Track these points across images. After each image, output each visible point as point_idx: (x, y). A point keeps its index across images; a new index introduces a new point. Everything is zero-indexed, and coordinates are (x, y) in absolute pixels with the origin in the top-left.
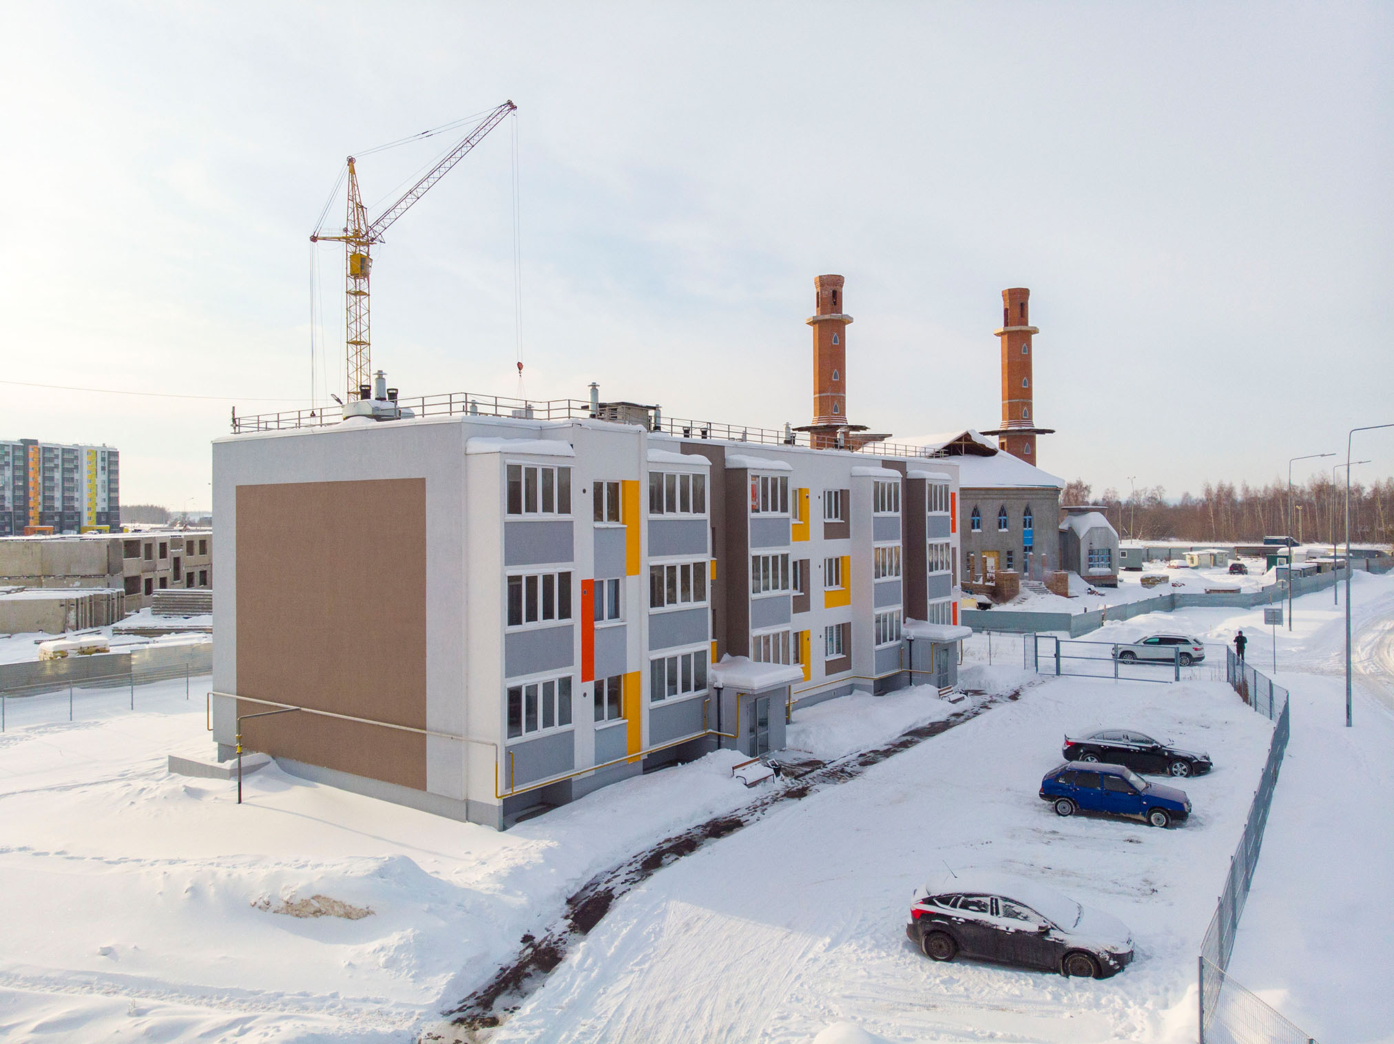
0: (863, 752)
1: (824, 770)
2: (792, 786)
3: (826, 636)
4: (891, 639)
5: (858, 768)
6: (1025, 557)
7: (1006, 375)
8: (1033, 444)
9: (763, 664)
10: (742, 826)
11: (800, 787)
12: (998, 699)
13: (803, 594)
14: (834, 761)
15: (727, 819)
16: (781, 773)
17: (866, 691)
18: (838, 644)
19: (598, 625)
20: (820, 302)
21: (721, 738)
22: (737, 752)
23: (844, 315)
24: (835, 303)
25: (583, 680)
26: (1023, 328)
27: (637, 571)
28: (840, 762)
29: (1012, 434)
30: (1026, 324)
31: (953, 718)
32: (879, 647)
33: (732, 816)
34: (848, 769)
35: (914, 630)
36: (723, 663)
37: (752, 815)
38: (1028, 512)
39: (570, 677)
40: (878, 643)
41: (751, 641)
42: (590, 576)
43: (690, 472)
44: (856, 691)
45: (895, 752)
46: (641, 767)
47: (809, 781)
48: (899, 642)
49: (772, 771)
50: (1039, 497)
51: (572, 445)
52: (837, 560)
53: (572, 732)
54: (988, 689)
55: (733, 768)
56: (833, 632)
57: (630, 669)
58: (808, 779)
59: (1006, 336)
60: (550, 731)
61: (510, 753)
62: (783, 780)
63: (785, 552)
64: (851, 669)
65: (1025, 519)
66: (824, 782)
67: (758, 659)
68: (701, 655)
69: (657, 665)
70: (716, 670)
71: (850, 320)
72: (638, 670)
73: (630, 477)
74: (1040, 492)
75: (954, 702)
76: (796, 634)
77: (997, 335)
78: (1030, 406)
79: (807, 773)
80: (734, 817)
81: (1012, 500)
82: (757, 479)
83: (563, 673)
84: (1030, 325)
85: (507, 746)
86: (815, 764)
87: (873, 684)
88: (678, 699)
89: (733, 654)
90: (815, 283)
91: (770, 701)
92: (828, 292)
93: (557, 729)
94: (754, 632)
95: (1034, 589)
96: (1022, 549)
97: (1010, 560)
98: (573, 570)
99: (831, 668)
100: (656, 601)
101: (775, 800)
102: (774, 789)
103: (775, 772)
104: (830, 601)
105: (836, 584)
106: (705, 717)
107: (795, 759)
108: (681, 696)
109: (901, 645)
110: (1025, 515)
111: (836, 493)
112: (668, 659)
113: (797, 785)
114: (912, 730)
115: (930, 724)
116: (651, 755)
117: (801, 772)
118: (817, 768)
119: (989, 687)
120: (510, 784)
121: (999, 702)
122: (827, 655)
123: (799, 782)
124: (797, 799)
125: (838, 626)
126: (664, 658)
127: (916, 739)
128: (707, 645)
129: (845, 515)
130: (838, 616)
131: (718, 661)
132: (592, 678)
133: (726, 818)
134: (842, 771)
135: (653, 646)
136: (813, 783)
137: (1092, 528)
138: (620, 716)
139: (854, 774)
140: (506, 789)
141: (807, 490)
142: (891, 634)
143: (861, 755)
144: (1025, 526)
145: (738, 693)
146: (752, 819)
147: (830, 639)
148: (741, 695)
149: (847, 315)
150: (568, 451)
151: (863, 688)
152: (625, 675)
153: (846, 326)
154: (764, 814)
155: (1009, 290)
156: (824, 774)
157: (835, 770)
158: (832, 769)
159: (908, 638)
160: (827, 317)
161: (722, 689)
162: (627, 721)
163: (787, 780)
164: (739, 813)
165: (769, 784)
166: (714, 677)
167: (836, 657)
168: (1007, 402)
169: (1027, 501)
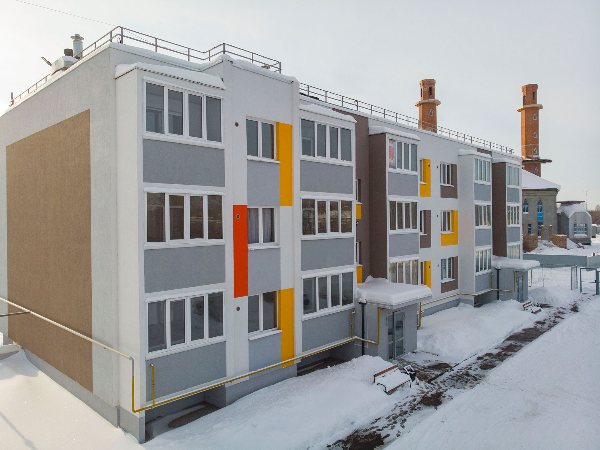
0: (480, 355)
1: (452, 373)
2: (426, 390)
3: (442, 265)
4: (485, 269)
5: (479, 371)
6: (539, 227)
7: (524, 132)
8: (539, 168)
9: (398, 284)
10: (383, 443)
11: (434, 392)
12: (564, 311)
13: (426, 235)
14: (459, 364)
15: (368, 433)
16: (416, 377)
17: (468, 304)
18: (449, 271)
19: (251, 247)
20: (423, 94)
21: (365, 343)
22: (378, 359)
23: (436, 100)
24: (431, 94)
25: (236, 295)
26: (534, 105)
27: (290, 202)
28: (463, 365)
29: (527, 163)
30: (536, 103)
31: (539, 326)
32: (478, 274)
33: (373, 428)
34: (472, 372)
35: (500, 263)
36: (367, 283)
37: (392, 428)
38: (540, 202)
39: (222, 293)
40: (477, 271)
41: (389, 267)
42: (243, 201)
43: (339, 125)
44: (461, 304)
45: (506, 355)
46: (294, 370)
47: (441, 385)
48: (490, 271)
49: (408, 377)
50: (546, 194)
51: (222, 79)
52: (449, 213)
53: (224, 343)
54: (553, 303)
55: (374, 376)
56: (446, 263)
57: (284, 286)
58: (439, 383)
59: (524, 111)
60: (199, 343)
61: (151, 366)
62: (418, 384)
63: (415, 201)
64: (458, 288)
65: (538, 207)
66: (454, 386)
67: (394, 281)
68: (348, 276)
69: (308, 283)
70: (360, 288)
71: (439, 103)
72: (290, 287)
73: (284, 120)
74: (547, 192)
75: (535, 313)
76: (422, 263)
77: (519, 111)
78: (537, 147)
79: (438, 376)
80: (374, 430)
81: (531, 196)
82: (394, 143)
83: (214, 289)
84: (538, 103)
85: (147, 359)
86: (443, 367)
87: (474, 299)
88: (327, 312)
89: (375, 276)
90: (420, 84)
91: (405, 314)
92: (427, 89)
93: (207, 341)
94: (391, 260)
95: (545, 244)
96: (537, 223)
97: (530, 229)
98: (225, 194)
99: (445, 287)
100: (308, 229)
101: (413, 409)
102: (411, 394)
103: (411, 377)
104: (445, 241)
105: (448, 230)
106: (352, 326)
107: (425, 361)
108: (330, 310)
109: (491, 273)
110: (538, 204)
111: (448, 166)
112: (319, 278)
113: (430, 389)
114: (511, 335)
115: (524, 330)
116: (303, 359)
117: (433, 376)
118: (446, 371)
119: (553, 302)
120: (151, 396)
121: (566, 313)
122: (442, 279)
123: (432, 386)
124: (434, 407)
125: (449, 259)
126: (315, 278)
127: (518, 344)
128: (353, 268)
129: (454, 182)
130: (450, 251)
131: (363, 281)
132: (245, 294)
133: (366, 430)
134: (467, 374)
135: (305, 267)
136: (445, 388)
137: (576, 212)
138: (275, 326)
139: (478, 377)
140: (147, 401)
141: (429, 161)
142: (485, 265)
143: (479, 358)
144: (538, 211)
145: (379, 308)
146: (393, 433)
147: (444, 268)
148: (381, 309)
149: (437, 100)
150: (218, 83)
151: (466, 302)
152: (279, 291)
153: (437, 107)
154: (403, 427)
155: (526, 85)
156: (453, 378)
157: (461, 373)
158: (458, 372)
159: (496, 268)
160: (427, 101)
161: (365, 304)
162: (280, 331)
163: (422, 384)
164: (380, 424)
165: (406, 389)
166: (359, 294)
167: (447, 280)
168: (525, 146)
169: (539, 197)
